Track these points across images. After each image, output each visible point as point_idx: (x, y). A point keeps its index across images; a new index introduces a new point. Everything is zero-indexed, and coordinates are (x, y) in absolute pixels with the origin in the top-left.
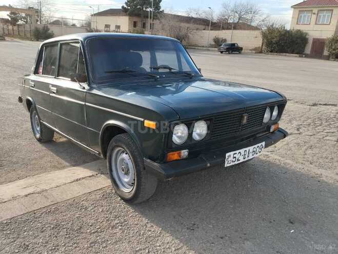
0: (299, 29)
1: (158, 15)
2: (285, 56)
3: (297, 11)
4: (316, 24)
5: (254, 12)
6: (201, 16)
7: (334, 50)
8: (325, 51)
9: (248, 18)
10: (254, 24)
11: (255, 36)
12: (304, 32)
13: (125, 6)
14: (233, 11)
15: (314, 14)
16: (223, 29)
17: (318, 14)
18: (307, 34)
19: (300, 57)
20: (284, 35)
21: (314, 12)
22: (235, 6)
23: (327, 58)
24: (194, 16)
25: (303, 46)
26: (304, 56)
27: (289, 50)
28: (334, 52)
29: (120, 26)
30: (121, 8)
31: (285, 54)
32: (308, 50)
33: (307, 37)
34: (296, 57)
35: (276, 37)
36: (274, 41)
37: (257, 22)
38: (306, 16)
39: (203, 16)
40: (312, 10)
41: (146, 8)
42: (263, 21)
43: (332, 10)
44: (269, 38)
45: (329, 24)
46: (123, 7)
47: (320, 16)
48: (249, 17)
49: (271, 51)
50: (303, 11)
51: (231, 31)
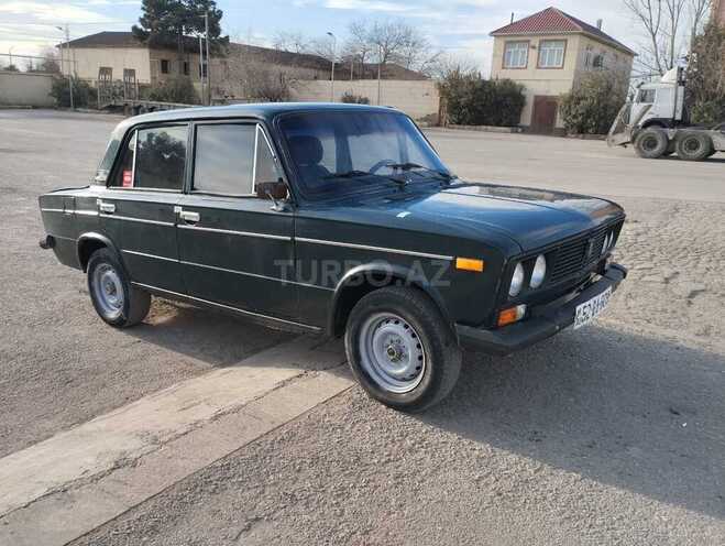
0: (506, 77)
1: (221, 46)
2: (486, 130)
3: (501, 42)
4: (538, 67)
5: (414, 44)
6: (307, 48)
7: (575, 117)
8: (558, 120)
9: (403, 54)
10: (415, 68)
11: (425, 92)
12: (517, 83)
13: (140, 26)
14: (372, 40)
15: (534, 47)
16: (356, 77)
17: (540, 47)
18: (522, 87)
19: (512, 132)
20: (481, 89)
21: (532, 43)
22: (376, 31)
23: (563, 133)
24: (292, 49)
25: (517, 110)
26: (520, 130)
27: (491, 119)
28: (575, 121)
29: (134, 71)
30: (130, 31)
31: (484, 127)
32: (527, 118)
33: (523, 93)
34: (506, 132)
35: (467, 93)
36: (463, 101)
37: (421, 63)
38: (518, 52)
39: (311, 50)
40: (529, 41)
41: (188, 31)
42: (432, 61)
43: (566, 41)
44: (453, 95)
45: (562, 68)
46: (135, 28)
47: (545, 53)
48: (403, 51)
49: (459, 123)
50: (511, 42)
51: (376, 81)
